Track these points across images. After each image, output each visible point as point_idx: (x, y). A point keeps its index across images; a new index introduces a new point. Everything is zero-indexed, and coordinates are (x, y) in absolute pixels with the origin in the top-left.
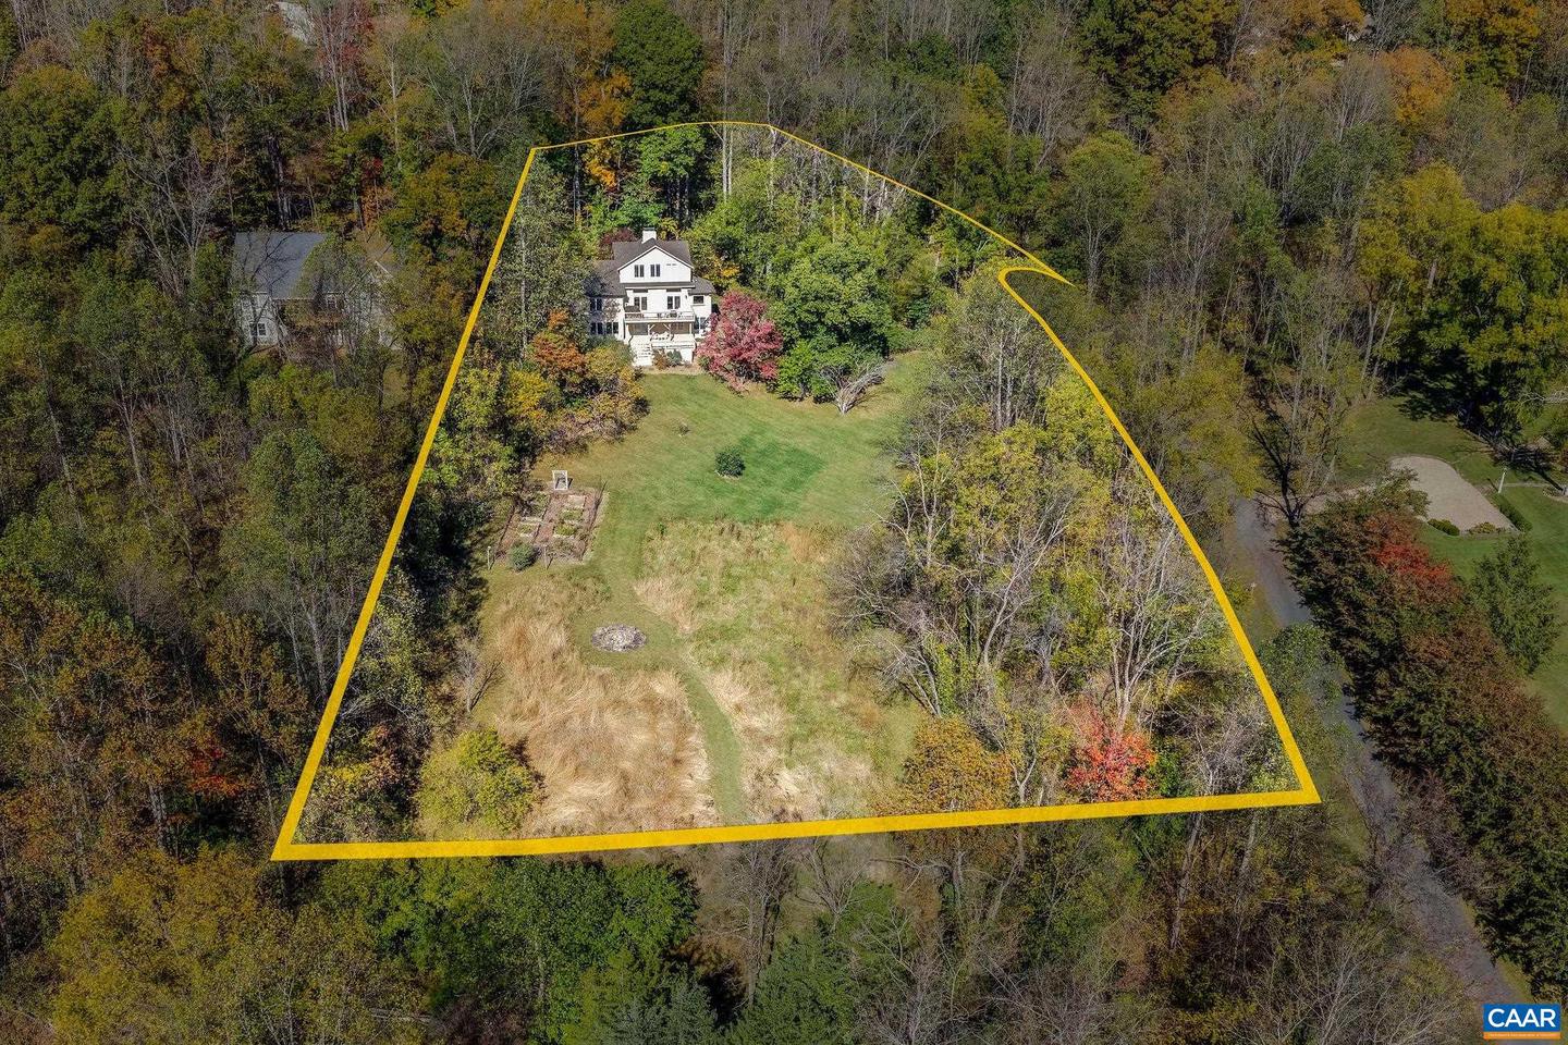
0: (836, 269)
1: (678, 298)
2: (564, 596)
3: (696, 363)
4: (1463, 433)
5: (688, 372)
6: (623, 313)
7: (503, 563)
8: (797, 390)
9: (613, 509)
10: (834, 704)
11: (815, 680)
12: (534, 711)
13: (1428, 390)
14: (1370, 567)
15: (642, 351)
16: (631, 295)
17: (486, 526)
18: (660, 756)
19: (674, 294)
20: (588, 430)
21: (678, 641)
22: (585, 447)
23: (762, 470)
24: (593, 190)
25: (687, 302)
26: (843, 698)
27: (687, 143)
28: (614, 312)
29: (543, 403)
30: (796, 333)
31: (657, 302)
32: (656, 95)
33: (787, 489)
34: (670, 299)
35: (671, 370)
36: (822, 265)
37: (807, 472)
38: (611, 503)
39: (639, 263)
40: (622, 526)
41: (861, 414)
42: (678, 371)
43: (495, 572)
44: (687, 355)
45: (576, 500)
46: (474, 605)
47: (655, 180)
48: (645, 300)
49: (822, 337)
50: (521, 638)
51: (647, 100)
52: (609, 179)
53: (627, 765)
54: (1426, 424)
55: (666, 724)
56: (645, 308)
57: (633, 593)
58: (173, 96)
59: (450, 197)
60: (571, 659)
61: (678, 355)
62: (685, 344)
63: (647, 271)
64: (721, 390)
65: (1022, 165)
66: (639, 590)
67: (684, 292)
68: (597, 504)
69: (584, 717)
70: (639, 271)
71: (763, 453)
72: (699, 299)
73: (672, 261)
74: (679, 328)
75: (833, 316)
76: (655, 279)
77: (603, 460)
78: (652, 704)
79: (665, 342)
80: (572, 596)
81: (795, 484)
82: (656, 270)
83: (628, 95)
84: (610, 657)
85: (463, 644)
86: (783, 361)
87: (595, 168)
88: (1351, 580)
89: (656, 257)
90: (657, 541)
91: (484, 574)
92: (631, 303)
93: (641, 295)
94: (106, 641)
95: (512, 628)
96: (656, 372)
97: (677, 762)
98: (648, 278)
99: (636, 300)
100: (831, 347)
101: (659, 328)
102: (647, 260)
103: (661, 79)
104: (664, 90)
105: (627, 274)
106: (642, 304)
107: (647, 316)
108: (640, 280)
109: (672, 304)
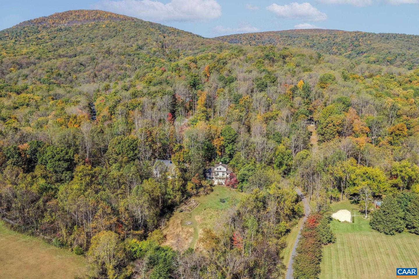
3: (225, 185)
5: (223, 186)
6: (215, 176)
7: (178, 212)
15: (216, 182)
16: (216, 173)
18: (185, 238)
19: (223, 173)
20: (201, 193)
21: (198, 224)
22: (200, 196)
23: (228, 203)
25: (226, 174)
28: (213, 176)
30: (241, 181)
31: (220, 174)
35: (220, 186)
38: (200, 205)
39: (218, 167)
40: (199, 208)
43: (176, 213)
44: (224, 183)
45: (194, 204)
46: (170, 217)
52: (220, 154)
55: (188, 235)
57: (194, 217)
60: (180, 225)
61: (222, 183)
64: (228, 190)
68: (197, 205)
70: (218, 169)
72: (228, 174)
73: (223, 167)
74: (223, 179)
77: (202, 198)
79: (220, 181)
80: (185, 217)
82: (220, 169)
83: (223, 141)
84: (186, 225)
86: (237, 185)
89: (220, 167)
90: (203, 210)
91: (174, 213)
92: (216, 174)
96: (217, 186)
98: (219, 170)
101: (220, 178)
102: (219, 167)
103: (228, 138)
104: (229, 140)
105: (216, 169)
106: (218, 174)
107: (218, 176)
108: (218, 170)
109: (223, 174)
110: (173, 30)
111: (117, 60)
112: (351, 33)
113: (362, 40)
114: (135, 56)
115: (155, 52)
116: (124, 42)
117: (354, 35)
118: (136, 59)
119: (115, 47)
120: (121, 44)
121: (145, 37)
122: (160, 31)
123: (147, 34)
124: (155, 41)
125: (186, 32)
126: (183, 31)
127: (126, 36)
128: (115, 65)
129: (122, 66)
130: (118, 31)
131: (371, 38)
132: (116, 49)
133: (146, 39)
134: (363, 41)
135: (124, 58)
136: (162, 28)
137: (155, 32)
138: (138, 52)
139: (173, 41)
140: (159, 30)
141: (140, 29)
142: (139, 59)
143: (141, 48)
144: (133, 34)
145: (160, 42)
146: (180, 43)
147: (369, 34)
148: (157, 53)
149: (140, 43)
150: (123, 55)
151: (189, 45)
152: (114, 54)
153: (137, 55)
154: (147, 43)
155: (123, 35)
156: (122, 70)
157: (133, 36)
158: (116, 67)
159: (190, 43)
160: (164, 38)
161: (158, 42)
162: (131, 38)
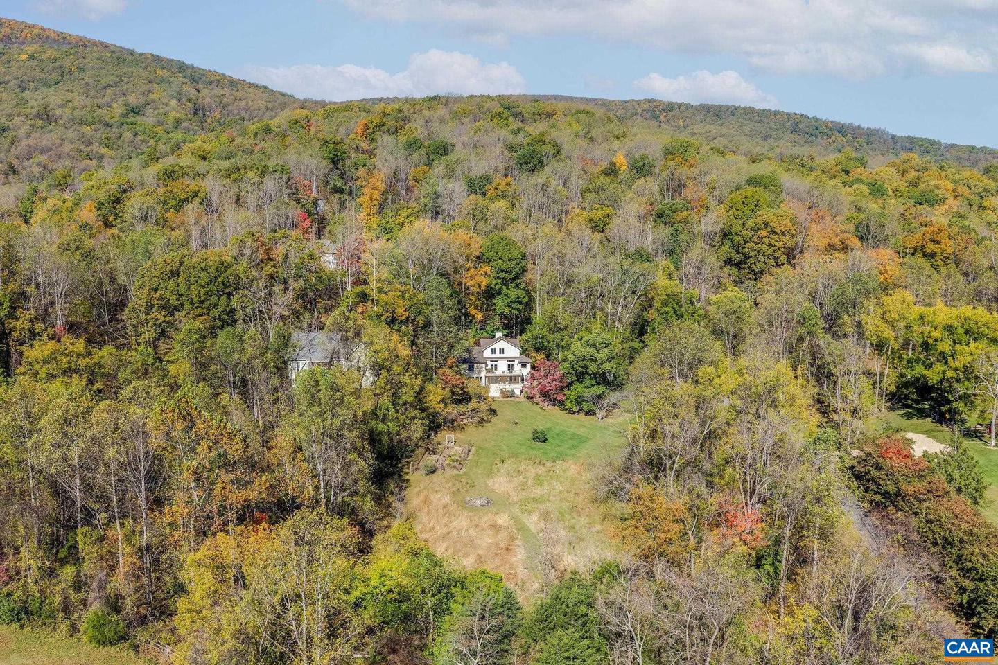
0: (594, 346)
1: (513, 365)
2: (450, 484)
3: (522, 396)
4: (935, 424)
5: (518, 400)
6: (485, 371)
7: (417, 474)
8: (576, 408)
9: (477, 454)
10: (594, 530)
11: (584, 520)
12: (432, 529)
13: (914, 408)
14: (880, 460)
15: (494, 391)
16: (489, 363)
17: (410, 459)
18: (499, 548)
19: (511, 363)
20: (465, 421)
21: (510, 504)
22: (463, 428)
23: (557, 441)
24: (471, 322)
25: (518, 367)
26: (599, 527)
27: (518, 298)
28: (480, 371)
29: (443, 401)
30: (574, 378)
31: (502, 366)
32: (502, 275)
33: (570, 449)
34: (509, 365)
35: (509, 399)
36: (588, 344)
37: (581, 442)
38: (476, 451)
39: (493, 347)
40: (482, 460)
41: (609, 420)
42: (512, 399)
43: (415, 477)
44: (517, 392)
45: (458, 449)
46: (402, 489)
47: (502, 315)
48: (496, 365)
49: (587, 381)
50: (427, 501)
51: (498, 278)
52: (479, 316)
53: (481, 552)
54: (914, 421)
55: (503, 535)
56: (496, 369)
57: (486, 485)
58: (269, 269)
59: (400, 302)
60: (453, 508)
61: (513, 391)
62: (517, 388)
63: (498, 351)
64: (535, 408)
65: (688, 302)
66: (490, 483)
67: (516, 362)
68: (469, 451)
69: (459, 531)
70: (493, 351)
71: (558, 434)
72: (524, 366)
73: (510, 346)
74: (513, 379)
75: (593, 368)
76: (502, 355)
77: (472, 433)
78: (495, 527)
79: (508, 386)
80: (454, 485)
81: (574, 447)
82: (502, 351)
83: (489, 276)
84: (474, 508)
85: (397, 505)
86: (567, 392)
87: (472, 311)
88: (871, 468)
89: (502, 344)
90: (500, 464)
91: (407, 477)
92: (489, 367)
93: (494, 363)
94: (224, 432)
95: (422, 497)
96: (502, 399)
97: (507, 549)
98: (497, 355)
99: (492, 366)
100: (593, 385)
101: (503, 379)
102: (497, 346)
103: (505, 267)
104: (506, 272)
105: (487, 353)
106: (494, 367)
107: (498, 373)
108: (494, 356)
109: (510, 367)
110: (218, 78)
111: (71, 134)
112: (639, 102)
113: (665, 117)
114: (126, 126)
115: (178, 123)
116: (87, 97)
117: (647, 106)
118: (128, 135)
119: (63, 106)
120: (79, 100)
121: (147, 87)
122: (185, 77)
123: (151, 82)
124: (173, 97)
125: (253, 84)
126: (244, 81)
127: (91, 81)
128: (67, 148)
129: (88, 149)
130: (67, 70)
131: (685, 114)
132: (68, 110)
133: (149, 91)
134: (668, 120)
135: (91, 132)
136: (188, 72)
137: (172, 79)
138: (131, 120)
139: (225, 99)
140: (181, 75)
141: (130, 69)
142: (136, 135)
143: (136, 111)
144: (110, 79)
145: (189, 101)
146: (243, 103)
147: (680, 105)
148: (185, 124)
149: (133, 100)
150: (91, 124)
151: (267, 109)
152: (61, 122)
153: (130, 126)
154: (153, 101)
155: (83, 79)
156: (91, 159)
157: (111, 83)
158: (72, 150)
159: (270, 105)
160: (199, 92)
161: (184, 99)
162: (105, 88)
